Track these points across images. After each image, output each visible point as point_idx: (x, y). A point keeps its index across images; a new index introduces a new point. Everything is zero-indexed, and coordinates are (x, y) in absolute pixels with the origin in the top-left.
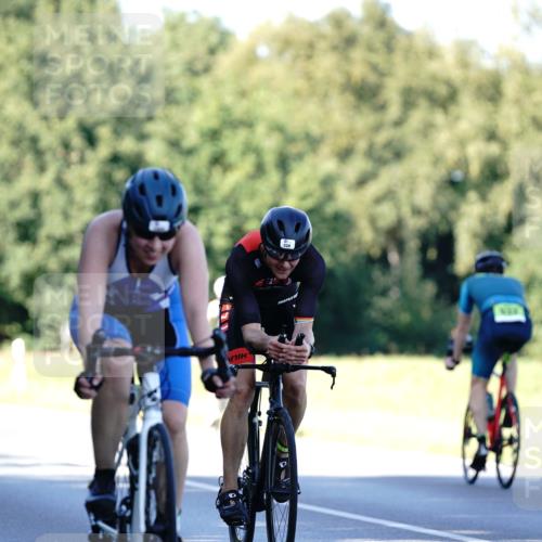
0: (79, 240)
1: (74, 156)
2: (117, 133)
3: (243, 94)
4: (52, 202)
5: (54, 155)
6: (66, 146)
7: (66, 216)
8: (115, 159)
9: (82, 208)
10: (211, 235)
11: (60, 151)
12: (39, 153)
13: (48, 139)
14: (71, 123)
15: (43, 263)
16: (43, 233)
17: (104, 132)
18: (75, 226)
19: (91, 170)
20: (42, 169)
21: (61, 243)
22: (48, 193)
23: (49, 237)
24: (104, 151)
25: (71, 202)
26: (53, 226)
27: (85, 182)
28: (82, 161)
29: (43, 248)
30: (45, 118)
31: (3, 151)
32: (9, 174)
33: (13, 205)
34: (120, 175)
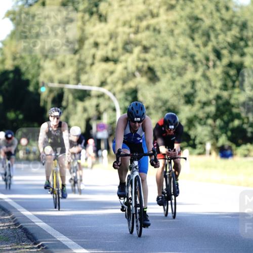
0: (214, 102)
1: (211, 64)
2: (231, 53)
4: (201, 85)
5: (202, 63)
6: (207, 59)
7: (207, 92)
8: (230, 65)
9: (215, 88)
11: (204, 62)
12: (195, 62)
13: (199, 57)
14: (209, 48)
15: (197, 113)
16: (197, 100)
17: (225, 52)
18: (212, 96)
19: (219, 70)
20: (196, 71)
21: (205, 104)
22: (199, 81)
23: (199, 102)
24: (225, 61)
25: (210, 85)
26: (201, 96)
27: (217, 75)
28: (215, 66)
29: (197, 106)
30: (197, 46)
31: (178, 62)
32: (181, 72)
33: (183, 87)
34: (232, 72)
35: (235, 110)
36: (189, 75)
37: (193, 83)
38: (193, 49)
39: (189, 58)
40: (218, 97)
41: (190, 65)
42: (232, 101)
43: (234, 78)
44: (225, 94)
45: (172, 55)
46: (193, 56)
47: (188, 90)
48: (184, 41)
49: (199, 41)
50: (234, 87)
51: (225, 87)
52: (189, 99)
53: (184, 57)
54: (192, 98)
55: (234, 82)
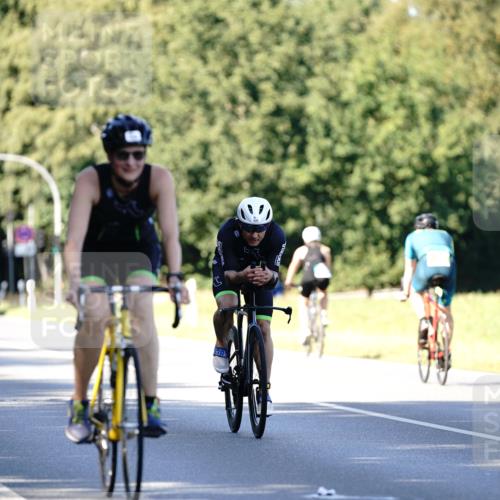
0: (246, 185)
1: (241, 110)
2: (279, 89)
3: (396, 52)
4: (221, 152)
5: (223, 108)
6: (234, 101)
7: (234, 165)
8: (278, 112)
9: (249, 157)
10: (366, 181)
11: (228, 106)
12: (208, 108)
13: (216, 95)
14: (236, 79)
15: (213, 207)
16: (212, 180)
17: (266, 88)
18: (242, 174)
19: (256, 123)
20: (211, 122)
21: (229, 189)
22: (218, 144)
23: (217, 185)
24: (267, 105)
25: (239, 151)
26: (222, 174)
27: (252, 133)
28: (248, 113)
29: (213, 193)
30: (214, 75)
31: (176, 105)
32: (181, 127)
33: (186, 155)
34: (283, 126)
35: (289, 202)
36: (198, 132)
37: (205, 147)
38: (204, 82)
39: (196, 99)
40: (256, 176)
41: (199, 111)
42: (283, 184)
43: (286, 138)
44: (269, 170)
45: (164, 92)
46: (204, 94)
47: (195, 161)
48: (187, 65)
49: (216, 66)
50: (285, 157)
51: (268, 156)
52: (197, 180)
53: (186, 97)
54: (202, 178)
55: (286, 145)
